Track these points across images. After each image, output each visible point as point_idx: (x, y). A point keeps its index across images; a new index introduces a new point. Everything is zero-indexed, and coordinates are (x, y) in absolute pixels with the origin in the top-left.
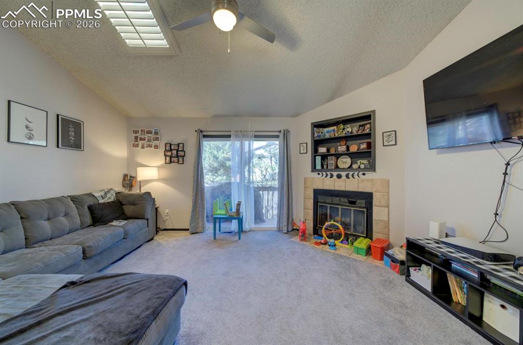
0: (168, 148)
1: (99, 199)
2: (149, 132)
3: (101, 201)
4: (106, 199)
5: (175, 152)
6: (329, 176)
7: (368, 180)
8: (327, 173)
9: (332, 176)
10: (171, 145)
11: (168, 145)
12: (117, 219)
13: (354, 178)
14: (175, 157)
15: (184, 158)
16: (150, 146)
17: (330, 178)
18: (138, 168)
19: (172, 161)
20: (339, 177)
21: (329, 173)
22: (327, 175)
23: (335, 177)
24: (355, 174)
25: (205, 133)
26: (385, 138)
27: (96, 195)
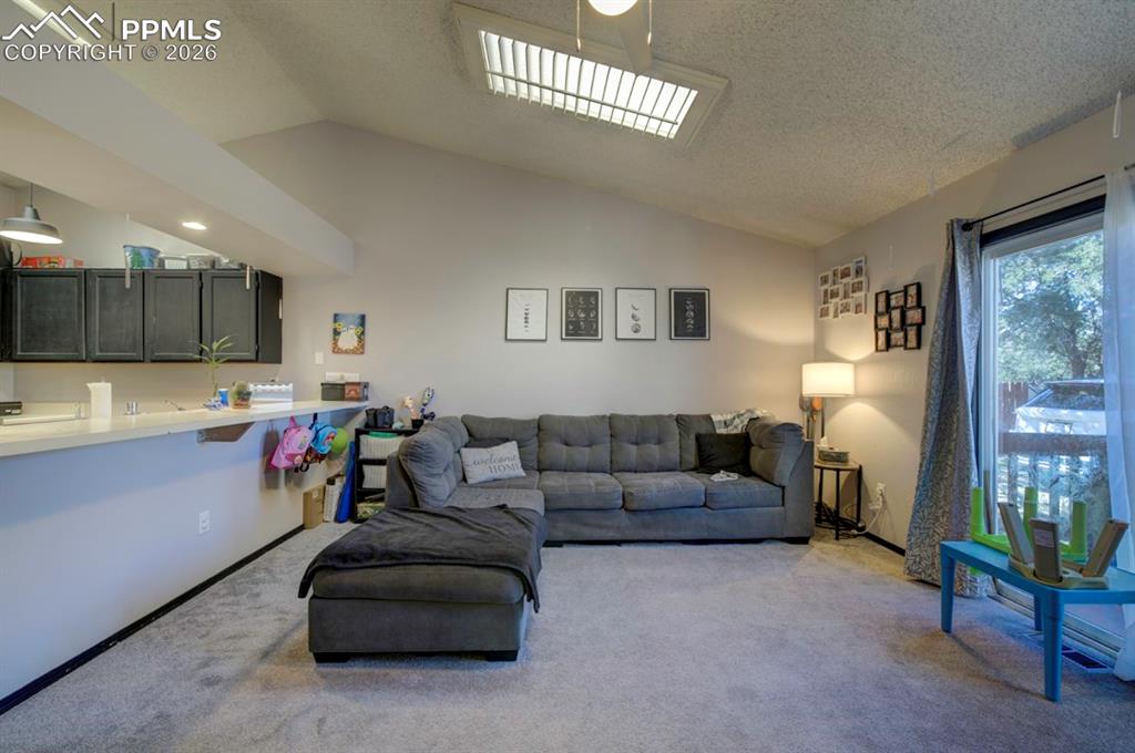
0: (882, 307)
1: (716, 425)
2: (845, 274)
3: (721, 431)
4: (730, 428)
5: (896, 314)
10: (888, 295)
11: (882, 299)
12: (729, 469)
14: (896, 330)
15: (924, 328)
16: (846, 309)
18: (804, 367)
19: (893, 342)
25: (989, 227)
27: (716, 418)
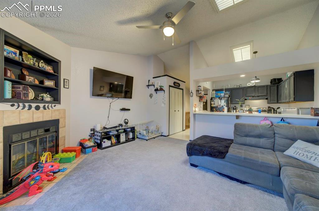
6: (27, 108)
7: (58, 110)
8: (19, 104)
9: (30, 107)
13: (49, 109)
17: (28, 110)
20: (37, 108)
21: (27, 105)
22: (24, 107)
23: (33, 109)
24: (49, 106)
26: (65, 83)
